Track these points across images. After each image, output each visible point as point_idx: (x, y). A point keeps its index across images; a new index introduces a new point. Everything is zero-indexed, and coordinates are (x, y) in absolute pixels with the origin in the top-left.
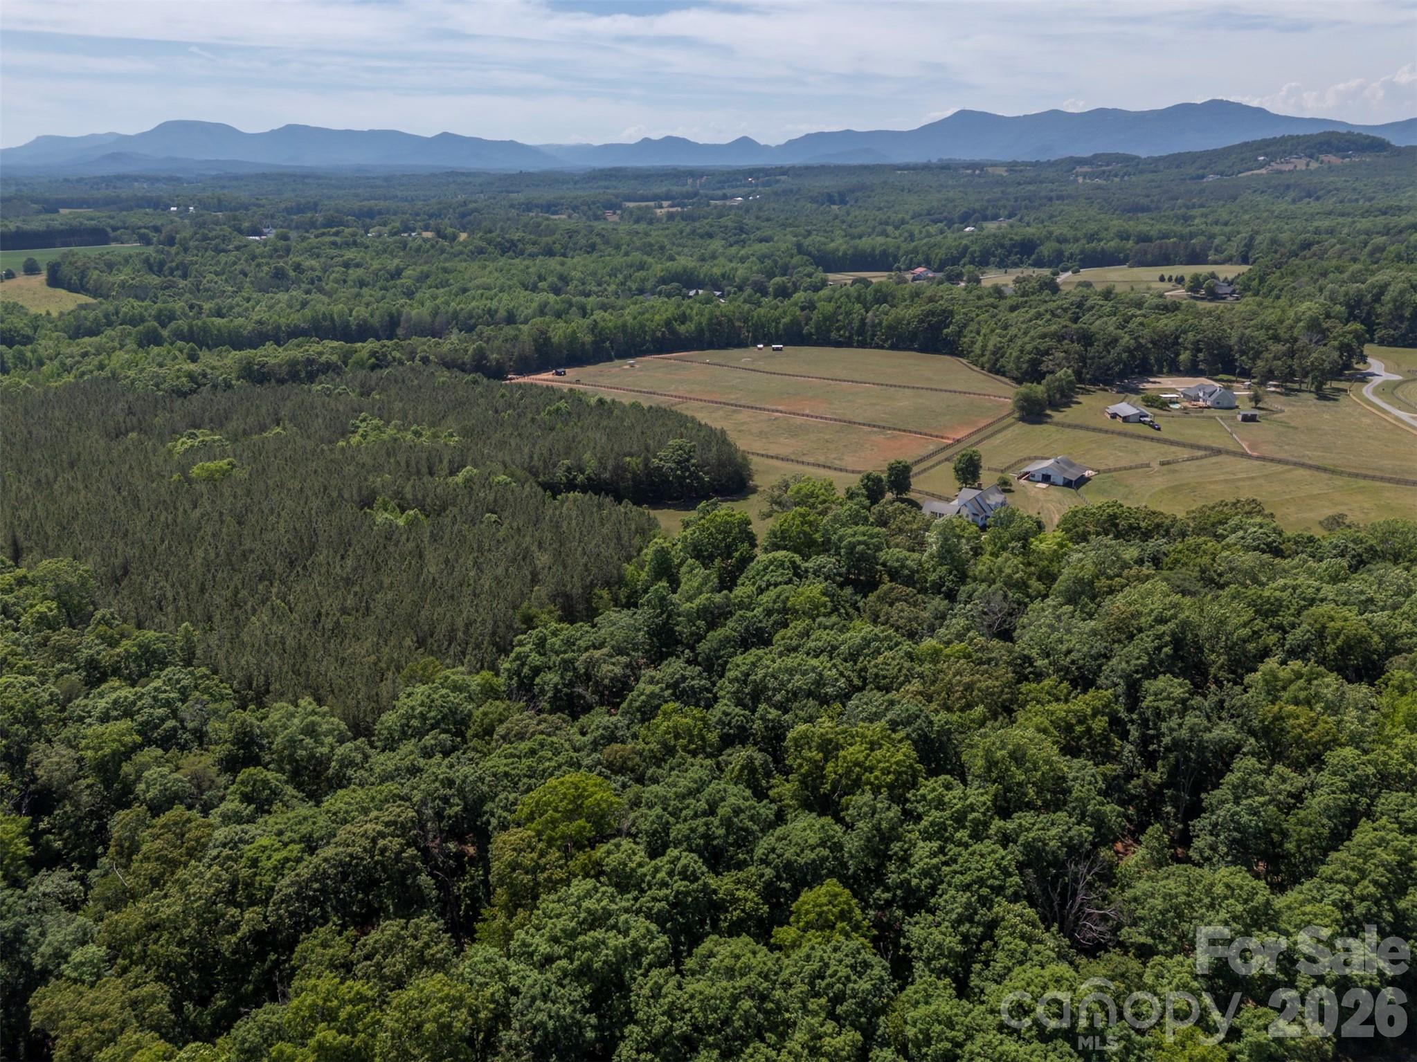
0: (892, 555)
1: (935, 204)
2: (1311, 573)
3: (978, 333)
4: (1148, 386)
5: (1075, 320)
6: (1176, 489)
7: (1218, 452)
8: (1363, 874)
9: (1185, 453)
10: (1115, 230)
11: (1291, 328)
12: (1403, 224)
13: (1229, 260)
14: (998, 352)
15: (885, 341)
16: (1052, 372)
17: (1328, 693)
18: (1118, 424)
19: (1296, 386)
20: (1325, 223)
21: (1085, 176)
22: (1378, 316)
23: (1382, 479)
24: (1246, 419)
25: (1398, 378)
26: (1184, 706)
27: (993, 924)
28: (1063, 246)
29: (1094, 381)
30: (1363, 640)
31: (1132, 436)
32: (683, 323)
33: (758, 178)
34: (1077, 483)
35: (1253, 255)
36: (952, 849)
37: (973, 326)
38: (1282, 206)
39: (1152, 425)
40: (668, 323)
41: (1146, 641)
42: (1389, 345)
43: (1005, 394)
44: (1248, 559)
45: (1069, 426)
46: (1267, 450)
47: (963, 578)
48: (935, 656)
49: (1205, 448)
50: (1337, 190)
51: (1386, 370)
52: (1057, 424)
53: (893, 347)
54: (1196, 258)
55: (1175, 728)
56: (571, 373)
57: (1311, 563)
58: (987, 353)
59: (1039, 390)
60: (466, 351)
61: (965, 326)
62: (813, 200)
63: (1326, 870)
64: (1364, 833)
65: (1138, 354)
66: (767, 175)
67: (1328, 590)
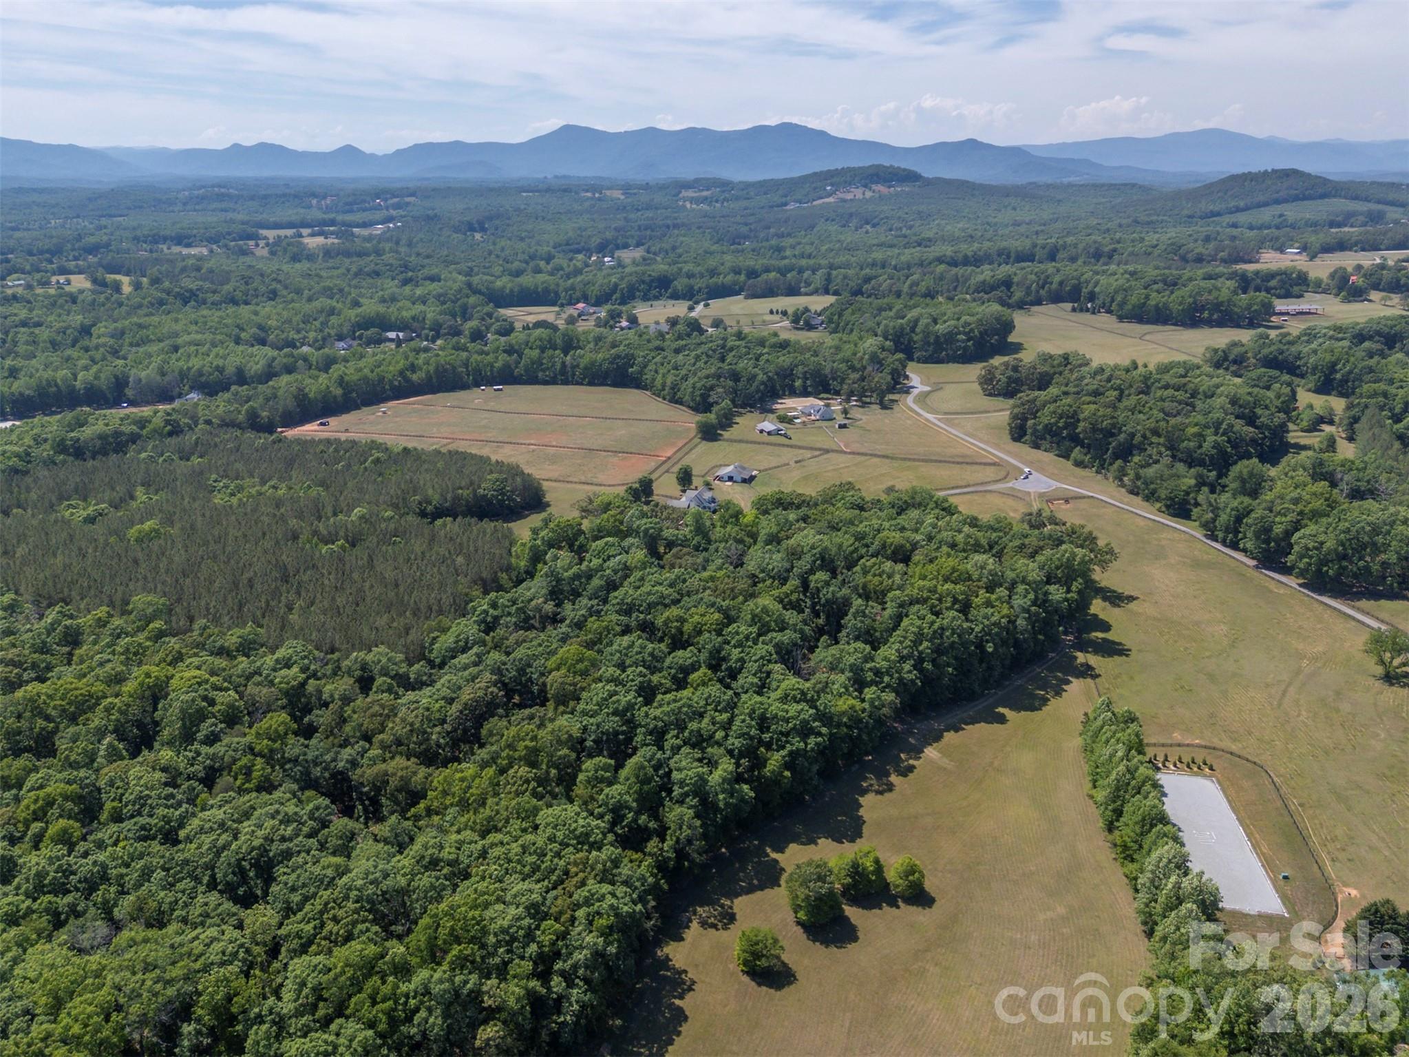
0: (668, 533)
1: (570, 234)
2: (879, 518)
3: (656, 372)
4: (778, 406)
5: (723, 359)
6: (806, 478)
7: (827, 451)
8: (905, 638)
9: (808, 454)
10: (728, 265)
11: (862, 358)
12: (931, 256)
13: (815, 292)
14: (675, 388)
15: (583, 379)
16: (717, 403)
17: (887, 569)
18: (765, 437)
19: (868, 400)
20: (878, 255)
21: (692, 200)
22: (915, 342)
23: (919, 460)
24: (841, 426)
25: (928, 389)
26: (827, 584)
27: (769, 673)
28: (692, 281)
29: (744, 406)
30: (902, 546)
31: (775, 445)
32: (414, 371)
33: (386, 200)
34: (749, 480)
35: (832, 287)
36: (747, 650)
37: (651, 367)
38: (849, 237)
39: (785, 436)
40: (401, 373)
41: (808, 558)
42: (924, 362)
43: (689, 421)
44: (848, 514)
45: (735, 441)
46: (856, 447)
47: (709, 542)
48: (712, 579)
49: (820, 449)
50: (887, 218)
51: (922, 383)
52: (727, 440)
53: (591, 384)
54: (792, 291)
55: (827, 594)
56: (334, 422)
57: (880, 513)
58: (667, 388)
59: (712, 417)
60: (239, 412)
61: (645, 367)
62: (456, 230)
63: (892, 640)
64: (905, 622)
65: (769, 384)
66: (395, 197)
67: (886, 524)
